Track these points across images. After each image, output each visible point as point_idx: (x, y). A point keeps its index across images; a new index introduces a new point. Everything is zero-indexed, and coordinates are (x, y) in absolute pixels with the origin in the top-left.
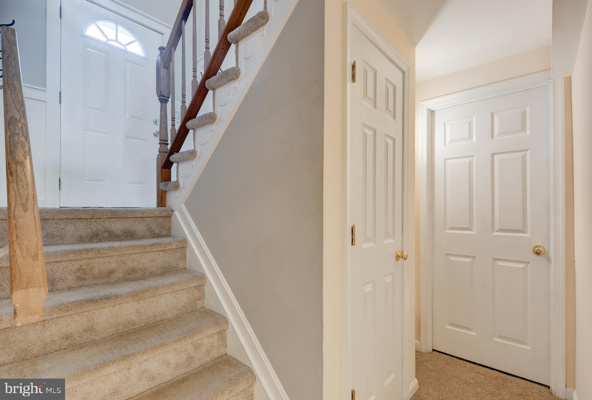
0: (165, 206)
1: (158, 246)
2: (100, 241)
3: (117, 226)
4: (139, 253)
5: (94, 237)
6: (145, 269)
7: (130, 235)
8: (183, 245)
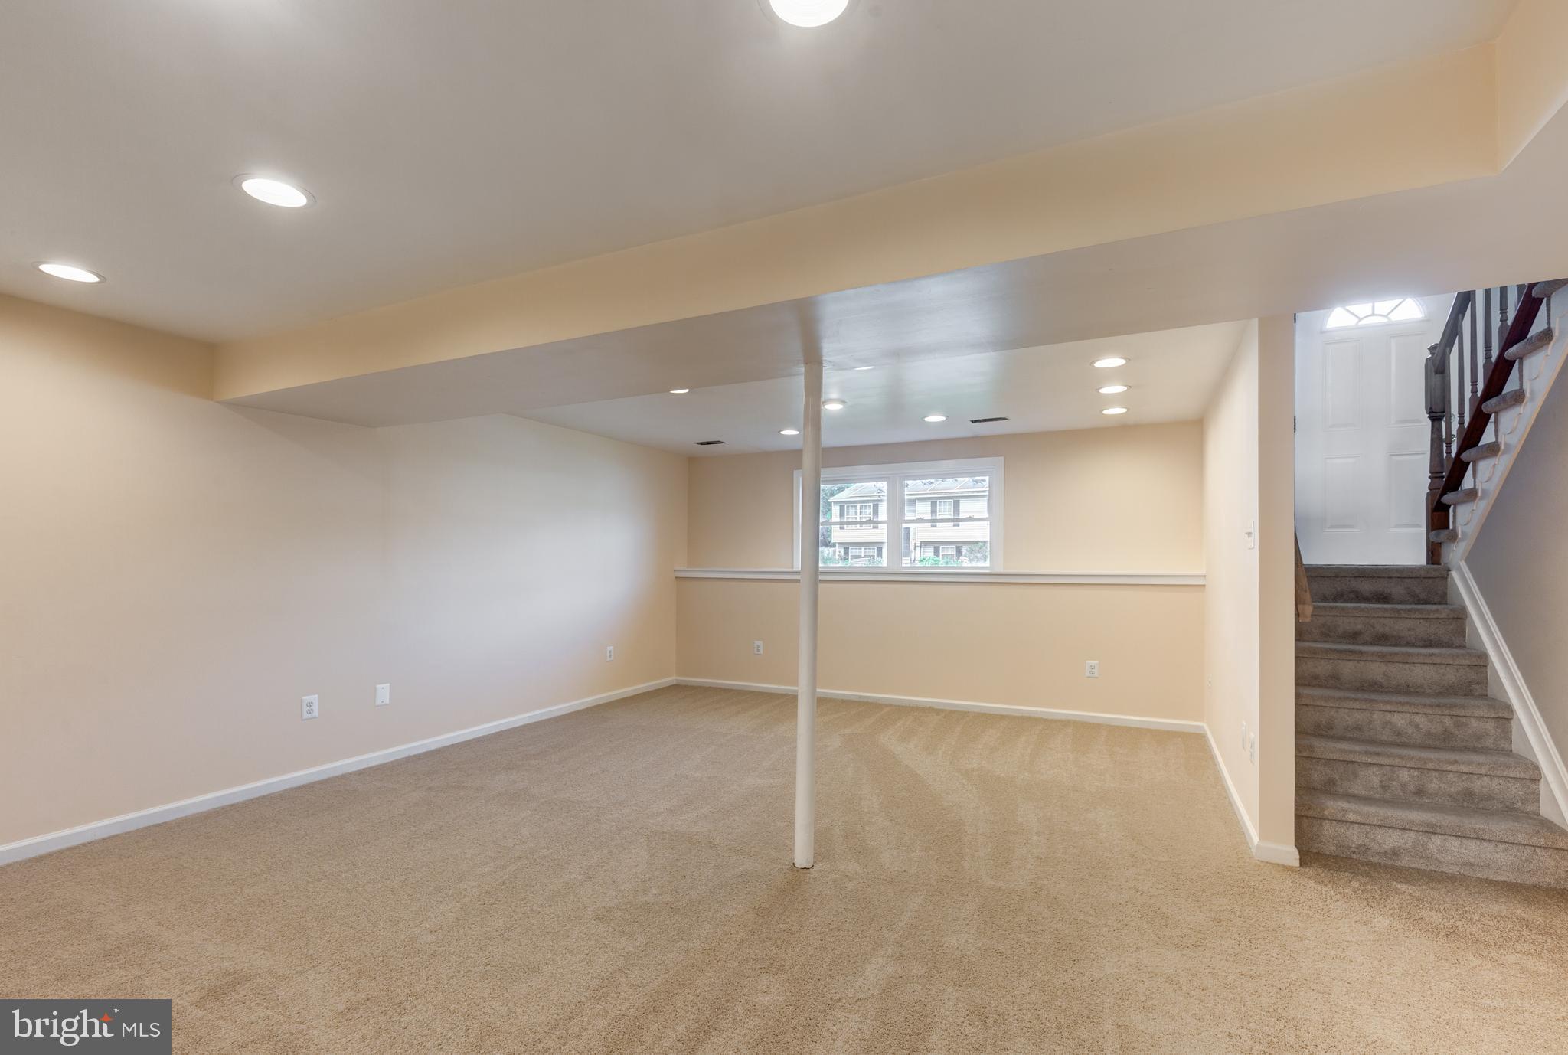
0: (1439, 564)
1: (1417, 613)
2: (1345, 601)
3: (1366, 587)
4: (1391, 618)
5: (1339, 597)
6: (1400, 638)
7: (1383, 598)
8: (1460, 616)
